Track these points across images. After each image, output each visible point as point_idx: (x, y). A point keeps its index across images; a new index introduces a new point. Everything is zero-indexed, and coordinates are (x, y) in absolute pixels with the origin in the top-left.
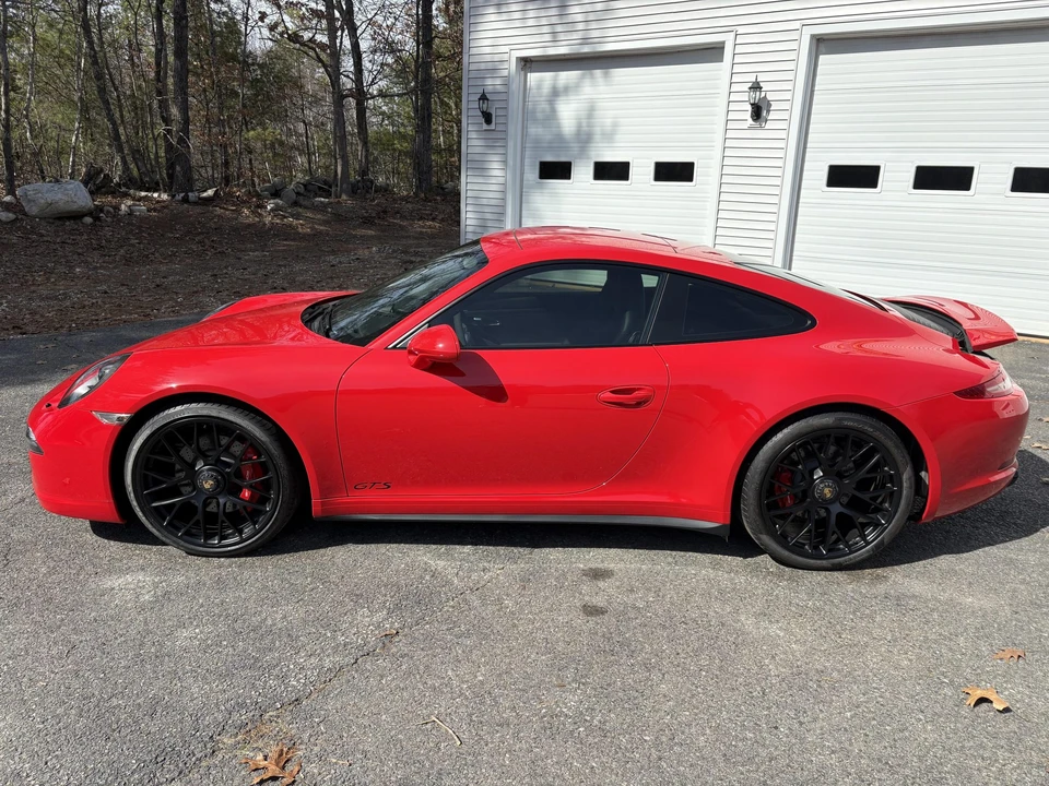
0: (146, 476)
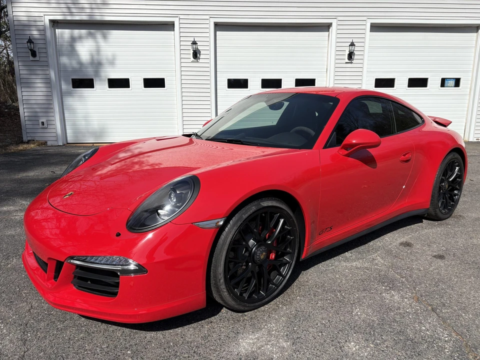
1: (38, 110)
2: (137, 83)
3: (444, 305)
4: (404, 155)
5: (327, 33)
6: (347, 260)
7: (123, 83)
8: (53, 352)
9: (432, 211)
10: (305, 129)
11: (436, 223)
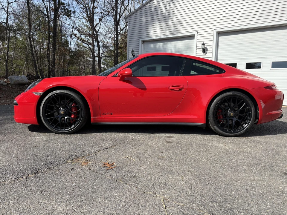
0: (46, 110)
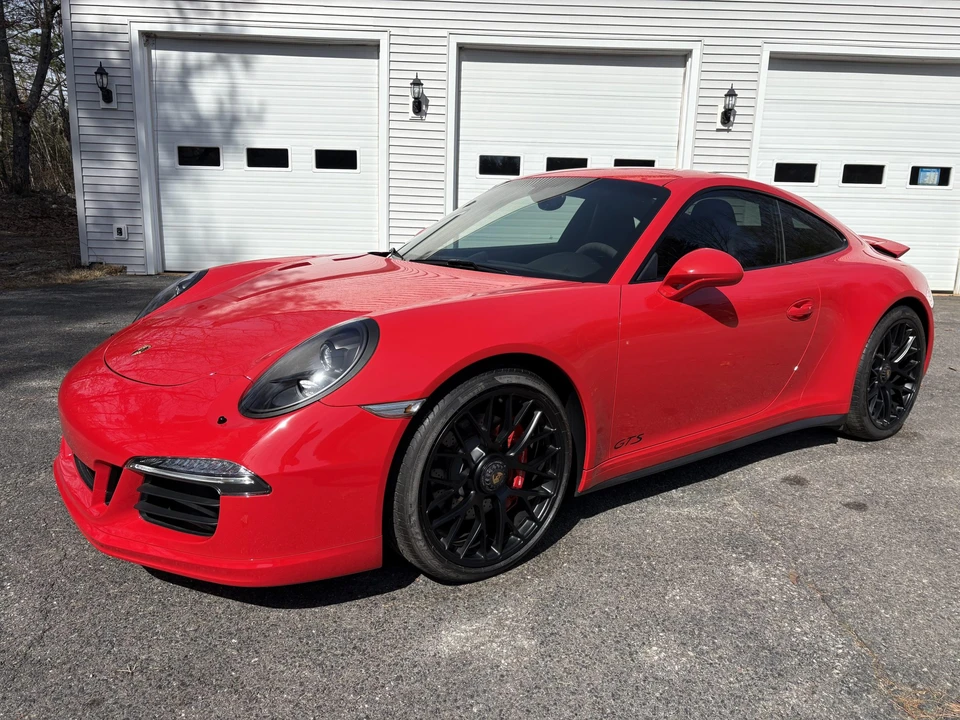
1: (115, 205)
2: (302, 159)
3: (847, 592)
4: (797, 306)
5: (682, 70)
6: (672, 502)
7: (275, 158)
8: (96, 633)
9: (853, 419)
10: (603, 247)
11: (864, 445)
